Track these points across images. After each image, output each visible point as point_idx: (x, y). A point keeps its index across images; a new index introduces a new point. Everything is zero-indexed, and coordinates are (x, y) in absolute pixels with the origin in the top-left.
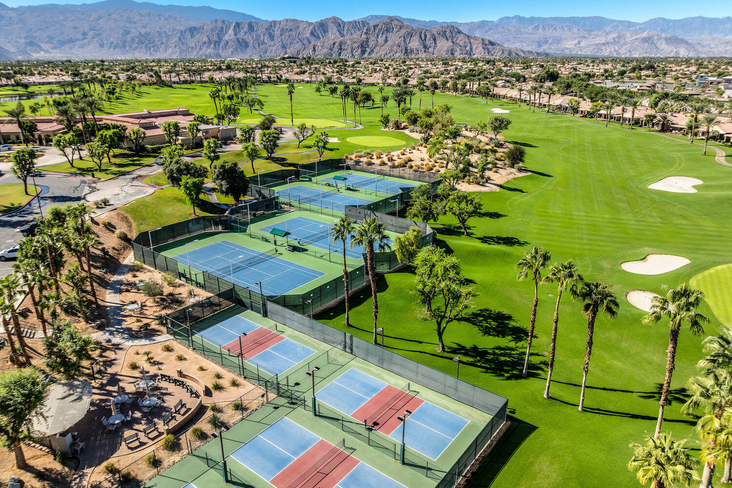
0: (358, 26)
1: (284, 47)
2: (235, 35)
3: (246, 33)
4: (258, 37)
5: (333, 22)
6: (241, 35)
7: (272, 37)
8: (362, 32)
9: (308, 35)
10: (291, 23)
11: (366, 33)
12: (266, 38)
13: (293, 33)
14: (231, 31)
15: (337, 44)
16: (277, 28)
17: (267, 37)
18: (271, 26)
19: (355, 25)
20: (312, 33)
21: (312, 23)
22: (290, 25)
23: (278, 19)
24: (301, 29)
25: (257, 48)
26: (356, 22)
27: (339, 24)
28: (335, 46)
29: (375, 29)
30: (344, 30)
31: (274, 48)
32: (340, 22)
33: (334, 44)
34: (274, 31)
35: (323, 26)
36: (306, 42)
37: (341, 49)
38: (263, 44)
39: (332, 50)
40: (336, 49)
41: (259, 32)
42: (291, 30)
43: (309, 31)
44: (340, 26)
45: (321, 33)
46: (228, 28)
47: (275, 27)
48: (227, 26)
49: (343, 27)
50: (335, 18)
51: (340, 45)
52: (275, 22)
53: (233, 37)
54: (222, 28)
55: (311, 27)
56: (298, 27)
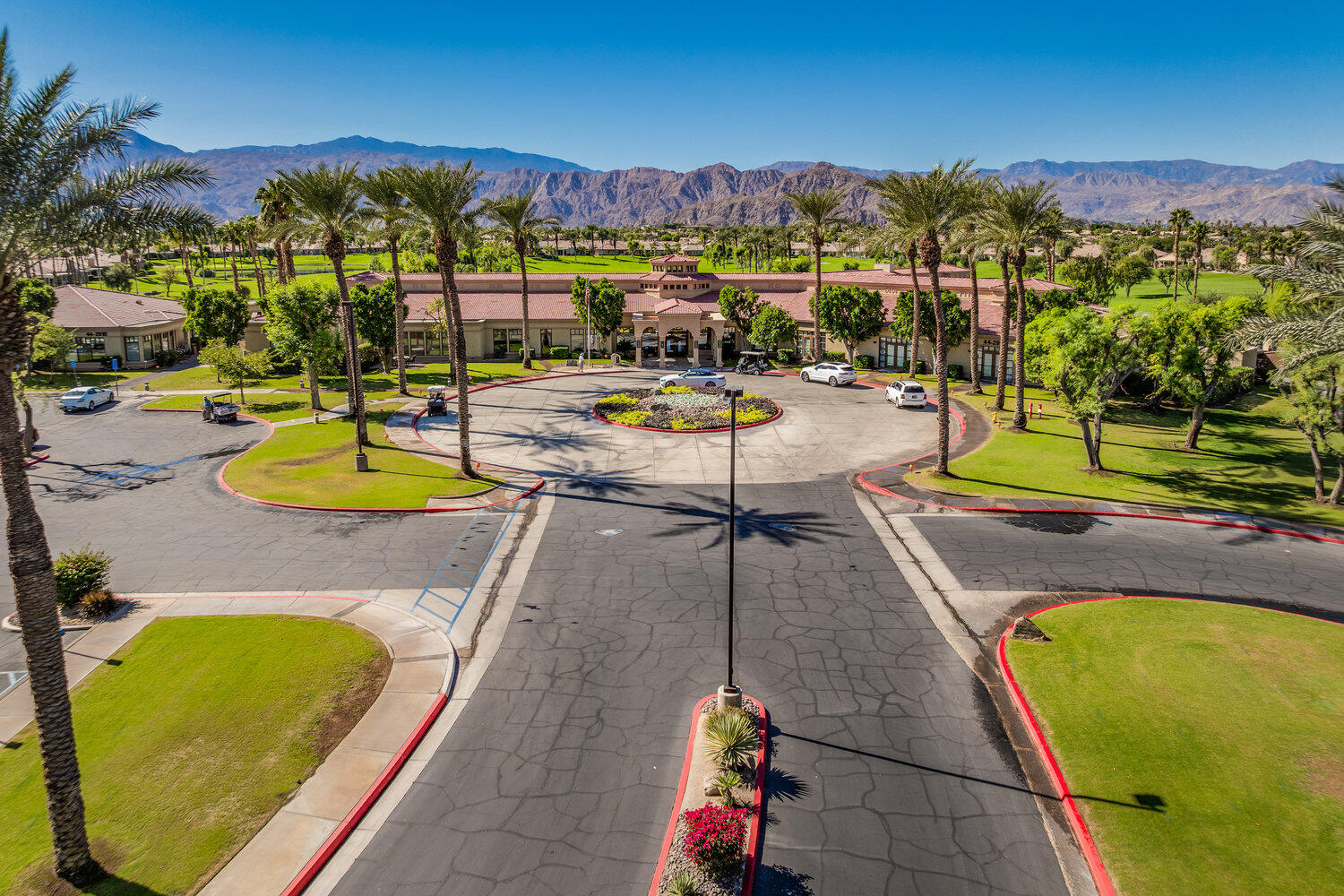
0: (765, 179)
1: (634, 214)
2: (550, 193)
3: (567, 191)
4: (589, 196)
5: (720, 172)
6: (559, 194)
7: (612, 198)
8: (778, 187)
9: (676, 194)
10: (646, 175)
11: (784, 190)
12: (602, 199)
13: (650, 190)
14: (542, 188)
15: (736, 208)
16: (621, 182)
17: (604, 196)
18: (611, 179)
19: (759, 176)
20: (684, 191)
21: (682, 175)
22: (643, 177)
23: (623, 168)
24: (663, 184)
25: (586, 215)
26: (760, 172)
27: (730, 176)
28: (734, 211)
29: (799, 182)
30: (739, 186)
31: (617, 216)
32: (732, 171)
33: (732, 206)
34: (616, 187)
35: (702, 179)
36: (672, 205)
37: (743, 215)
38: (596, 208)
39: (727, 217)
40: (735, 215)
41: (590, 189)
42: (646, 186)
43: (679, 188)
44: (733, 180)
45: (700, 191)
46: (537, 182)
47: (617, 181)
48: (535, 180)
49: (738, 181)
50: (723, 165)
51: (743, 208)
52: (618, 173)
53: (545, 197)
54: (527, 183)
55: (682, 181)
56: (657, 181)
